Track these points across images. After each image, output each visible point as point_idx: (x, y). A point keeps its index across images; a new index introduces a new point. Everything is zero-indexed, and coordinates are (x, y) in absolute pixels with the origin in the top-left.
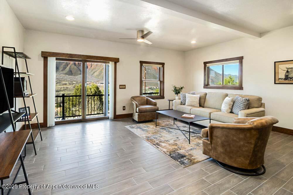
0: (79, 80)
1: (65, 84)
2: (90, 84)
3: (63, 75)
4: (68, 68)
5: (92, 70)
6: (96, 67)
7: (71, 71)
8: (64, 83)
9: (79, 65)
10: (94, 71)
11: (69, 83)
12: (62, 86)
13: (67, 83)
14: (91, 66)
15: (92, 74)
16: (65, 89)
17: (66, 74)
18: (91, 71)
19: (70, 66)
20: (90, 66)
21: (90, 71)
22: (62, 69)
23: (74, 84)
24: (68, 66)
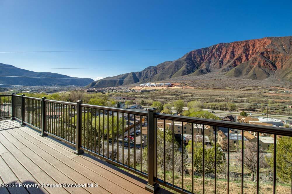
0: (265, 85)
1: (249, 89)
2: (281, 89)
3: (247, 79)
4: (251, 72)
5: (283, 72)
6: (289, 67)
7: (255, 75)
8: (248, 87)
9: (265, 67)
10: (286, 72)
11: (253, 88)
12: (246, 92)
13: (251, 88)
14: (282, 66)
15: (284, 77)
16: (249, 94)
17: (249, 78)
18: (281, 73)
19: (254, 69)
20: (280, 66)
21: (279, 73)
22: (245, 73)
23: (259, 89)
24: (251, 69)
